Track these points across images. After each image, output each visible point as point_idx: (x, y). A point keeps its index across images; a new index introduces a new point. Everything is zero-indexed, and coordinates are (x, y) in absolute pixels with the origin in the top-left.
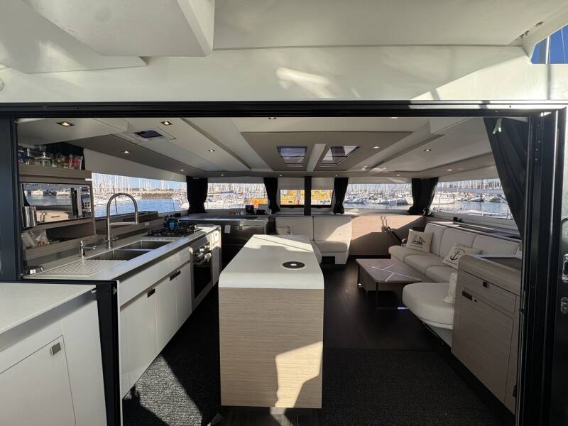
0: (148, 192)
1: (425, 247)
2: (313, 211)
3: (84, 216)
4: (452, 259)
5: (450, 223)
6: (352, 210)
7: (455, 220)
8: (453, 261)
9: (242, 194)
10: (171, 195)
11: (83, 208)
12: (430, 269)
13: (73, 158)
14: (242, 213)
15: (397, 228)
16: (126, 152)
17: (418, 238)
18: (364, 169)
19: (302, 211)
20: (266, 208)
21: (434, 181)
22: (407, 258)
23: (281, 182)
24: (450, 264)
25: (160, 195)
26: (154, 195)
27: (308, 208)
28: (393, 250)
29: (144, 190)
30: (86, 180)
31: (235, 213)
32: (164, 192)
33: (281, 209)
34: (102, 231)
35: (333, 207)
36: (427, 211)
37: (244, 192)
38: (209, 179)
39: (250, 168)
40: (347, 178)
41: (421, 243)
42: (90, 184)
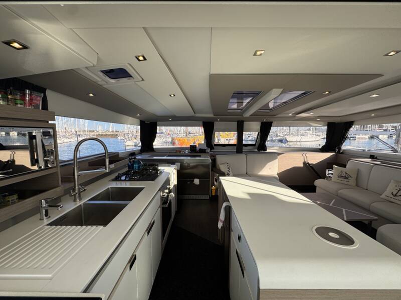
0: (100, 133)
1: (352, 182)
2: (244, 149)
3: (46, 166)
4: (395, 196)
5: (369, 160)
6: (273, 148)
7: (372, 157)
8: (395, 197)
9: (169, 134)
10: (117, 135)
11: (45, 156)
12: (375, 205)
13: (30, 95)
14: (187, 152)
15: (314, 163)
16: (91, 95)
17: (344, 173)
18: (290, 115)
19: (234, 149)
20: (205, 147)
21: (349, 125)
22: (340, 191)
23: (217, 125)
24: (392, 200)
25: (109, 135)
26: (104, 135)
27: (239, 147)
28: (318, 183)
29: (97, 132)
30: (50, 122)
31: (180, 152)
32: (112, 133)
33: (215, 147)
34: (68, 178)
35: (257, 146)
36: (340, 149)
37: (170, 133)
38: (158, 123)
39: (195, 113)
40: (272, 122)
41: (348, 178)
42: (53, 127)
